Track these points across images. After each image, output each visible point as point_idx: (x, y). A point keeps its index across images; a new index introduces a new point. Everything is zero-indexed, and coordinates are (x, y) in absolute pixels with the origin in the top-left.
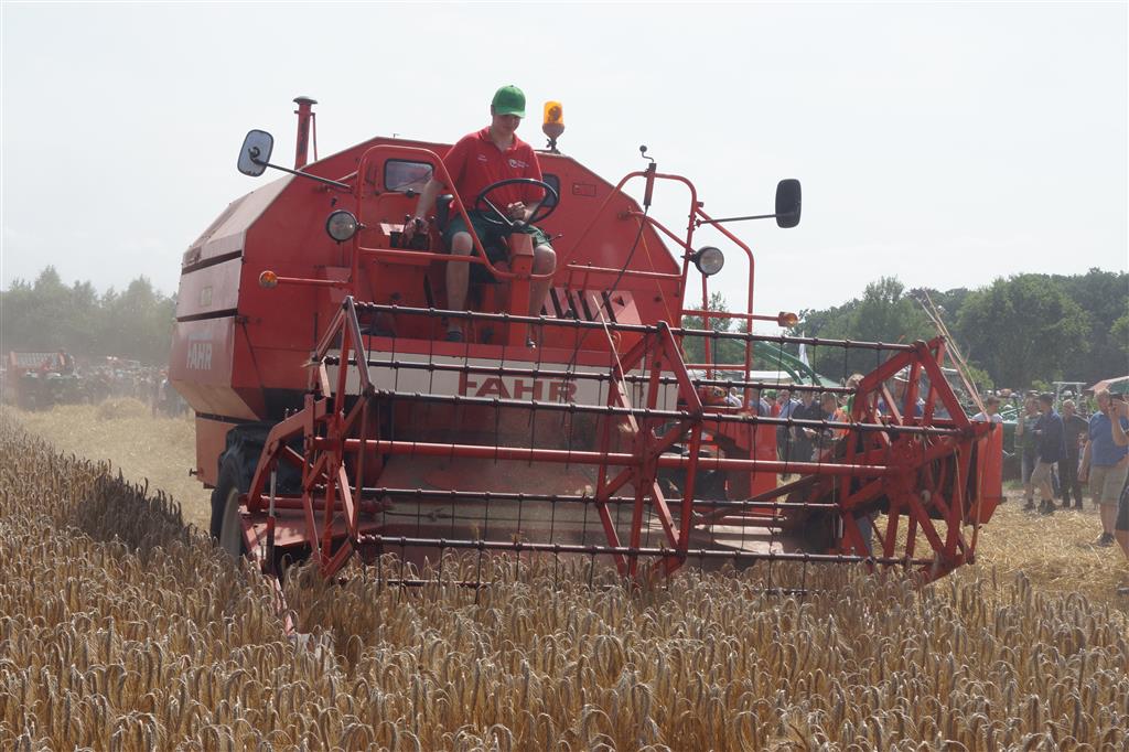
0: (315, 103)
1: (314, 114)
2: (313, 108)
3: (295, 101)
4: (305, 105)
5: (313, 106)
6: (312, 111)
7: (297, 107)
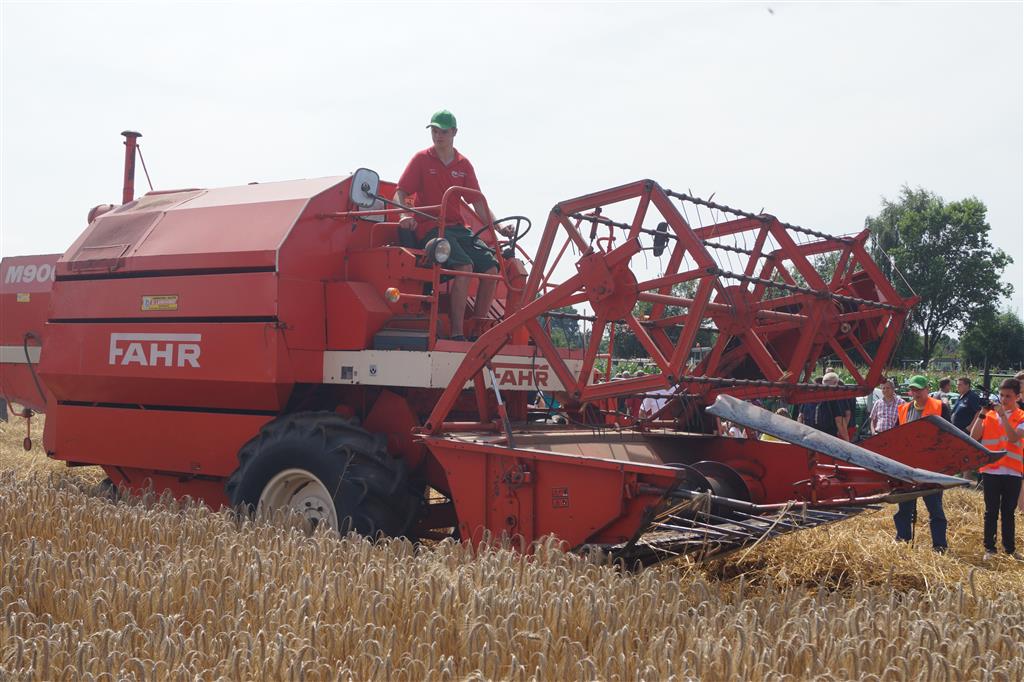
0: (140, 135)
1: (138, 146)
2: (139, 140)
3: (122, 134)
4: (131, 138)
5: (138, 139)
6: (137, 143)
7: (124, 139)
